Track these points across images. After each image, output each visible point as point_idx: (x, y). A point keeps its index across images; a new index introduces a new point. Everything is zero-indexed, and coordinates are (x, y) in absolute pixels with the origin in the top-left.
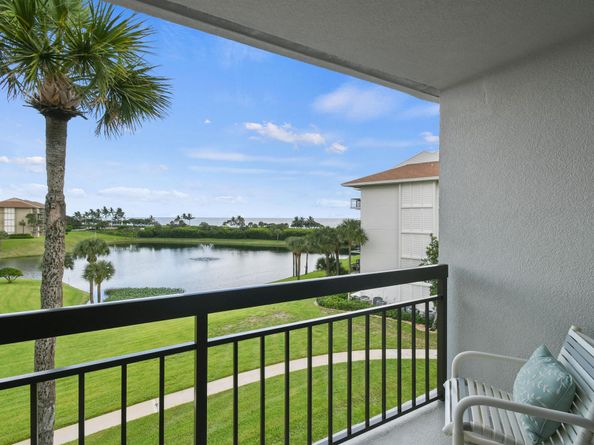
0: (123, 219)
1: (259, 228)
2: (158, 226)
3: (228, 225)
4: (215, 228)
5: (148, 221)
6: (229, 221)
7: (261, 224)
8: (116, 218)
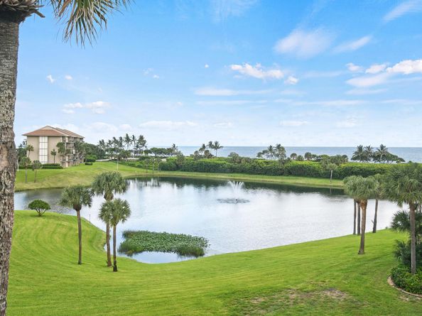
0: (144, 149)
2: (181, 157)
3: (264, 157)
4: (248, 160)
5: (170, 151)
6: (264, 152)
7: (308, 155)
8: (137, 147)
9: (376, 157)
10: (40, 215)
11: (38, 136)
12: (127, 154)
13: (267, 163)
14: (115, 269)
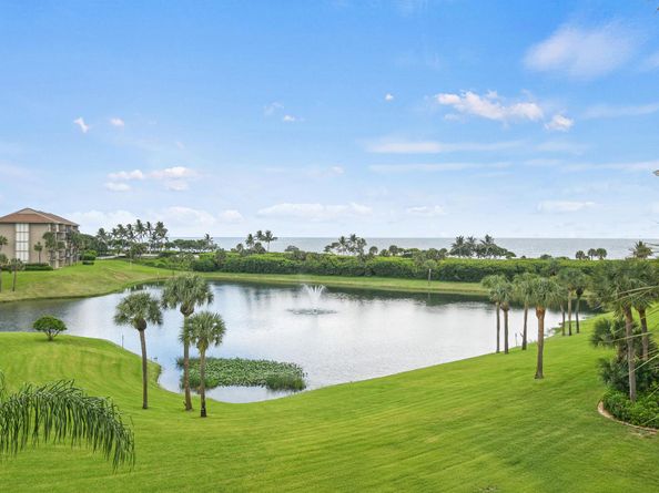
0: (164, 241)
1: (392, 258)
2: (222, 253)
3: (334, 251)
4: (315, 256)
5: (202, 244)
6: (334, 245)
7: (394, 249)
8: (154, 238)
9: (481, 251)
10: (50, 340)
11: (14, 224)
12: (140, 249)
13: (342, 259)
14: (204, 414)
